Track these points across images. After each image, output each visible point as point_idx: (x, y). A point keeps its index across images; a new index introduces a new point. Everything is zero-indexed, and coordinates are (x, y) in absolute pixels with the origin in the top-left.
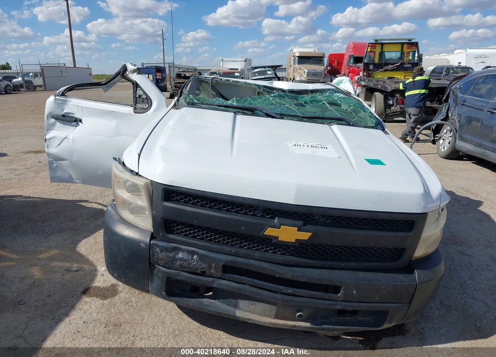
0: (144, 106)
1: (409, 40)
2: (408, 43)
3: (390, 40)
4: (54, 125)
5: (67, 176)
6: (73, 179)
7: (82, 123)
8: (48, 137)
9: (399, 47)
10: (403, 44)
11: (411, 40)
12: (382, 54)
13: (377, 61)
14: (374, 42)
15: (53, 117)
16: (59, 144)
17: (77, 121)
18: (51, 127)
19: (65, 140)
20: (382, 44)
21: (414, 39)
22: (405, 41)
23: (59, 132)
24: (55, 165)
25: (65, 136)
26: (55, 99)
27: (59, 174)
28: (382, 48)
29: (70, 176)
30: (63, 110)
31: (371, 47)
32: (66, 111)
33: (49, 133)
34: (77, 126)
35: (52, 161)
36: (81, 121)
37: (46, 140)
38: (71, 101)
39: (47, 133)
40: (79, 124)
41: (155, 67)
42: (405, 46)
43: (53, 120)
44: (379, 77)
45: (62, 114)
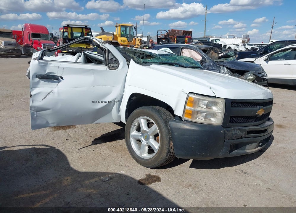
0: (114, 65)
1: (85, 26)
2: (85, 28)
3: (76, 25)
4: (38, 83)
5: (44, 122)
6: (49, 124)
7: (64, 80)
8: (33, 93)
9: (81, 30)
10: (82, 28)
11: (87, 27)
12: (72, 34)
13: (70, 37)
14: (66, 26)
15: (37, 77)
16: (44, 98)
17: (58, 79)
18: (35, 85)
19: (50, 94)
20: (72, 28)
21: (88, 26)
22: (84, 27)
23: (44, 87)
24: (36, 115)
25: (50, 91)
26: (39, 63)
27: (39, 122)
28: (72, 30)
29: (47, 122)
30: (45, 71)
31: (65, 29)
32: (47, 71)
33: (34, 90)
34: (59, 82)
35: (34, 112)
36: (62, 78)
37: (31, 96)
38: (51, 64)
39: (32, 90)
40: (61, 81)
42: (84, 30)
43: (37, 80)
44: (72, 47)
45: (45, 74)
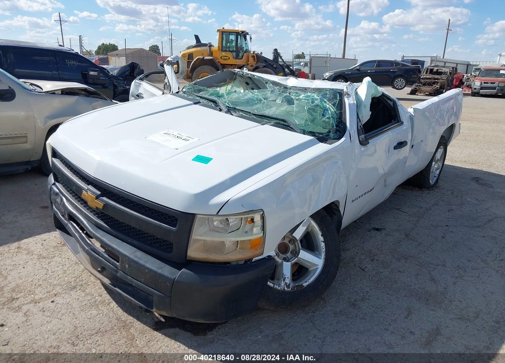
26: (135, 82)
32: (139, 91)
41: (412, 60)
45: (137, 94)
